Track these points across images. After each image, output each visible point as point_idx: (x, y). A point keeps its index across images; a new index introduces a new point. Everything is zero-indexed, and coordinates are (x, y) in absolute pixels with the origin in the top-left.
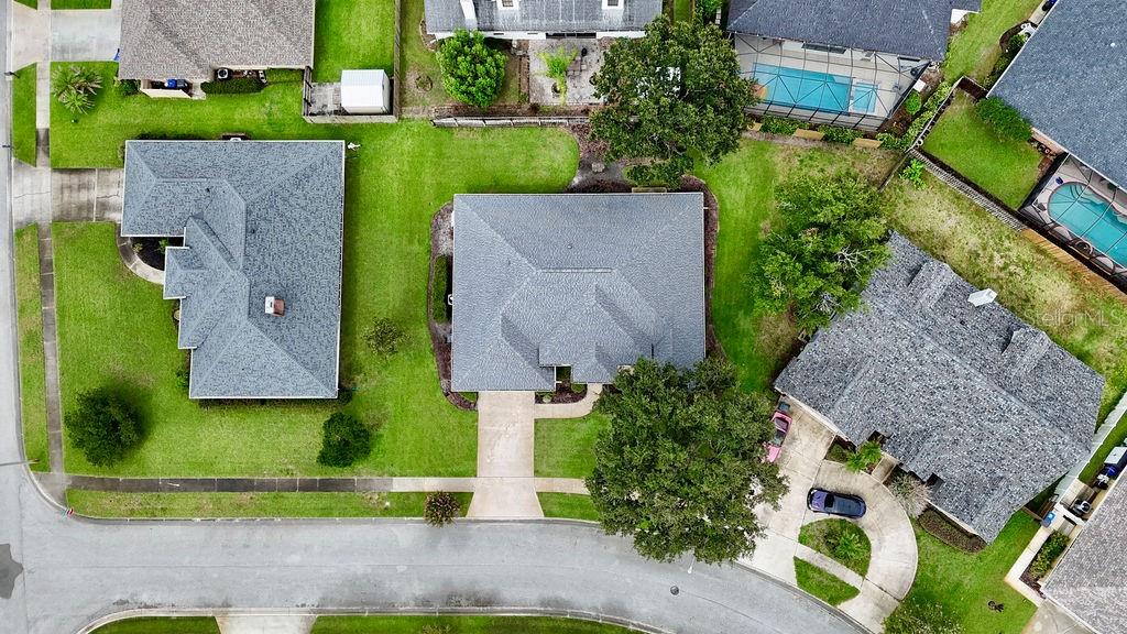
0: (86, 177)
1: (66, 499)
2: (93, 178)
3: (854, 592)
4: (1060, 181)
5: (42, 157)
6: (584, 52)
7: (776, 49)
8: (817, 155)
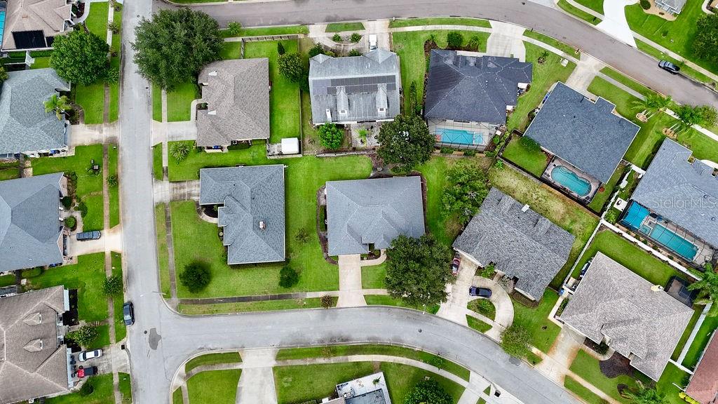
0: (182, 184)
1: (178, 309)
2: (186, 184)
3: (490, 327)
4: (554, 165)
5: (165, 178)
6: (372, 127)
7: (443, 123)
8: (462, 161)
